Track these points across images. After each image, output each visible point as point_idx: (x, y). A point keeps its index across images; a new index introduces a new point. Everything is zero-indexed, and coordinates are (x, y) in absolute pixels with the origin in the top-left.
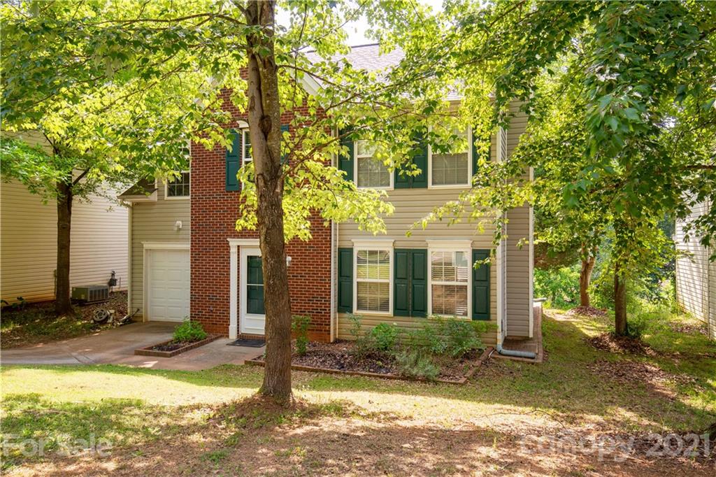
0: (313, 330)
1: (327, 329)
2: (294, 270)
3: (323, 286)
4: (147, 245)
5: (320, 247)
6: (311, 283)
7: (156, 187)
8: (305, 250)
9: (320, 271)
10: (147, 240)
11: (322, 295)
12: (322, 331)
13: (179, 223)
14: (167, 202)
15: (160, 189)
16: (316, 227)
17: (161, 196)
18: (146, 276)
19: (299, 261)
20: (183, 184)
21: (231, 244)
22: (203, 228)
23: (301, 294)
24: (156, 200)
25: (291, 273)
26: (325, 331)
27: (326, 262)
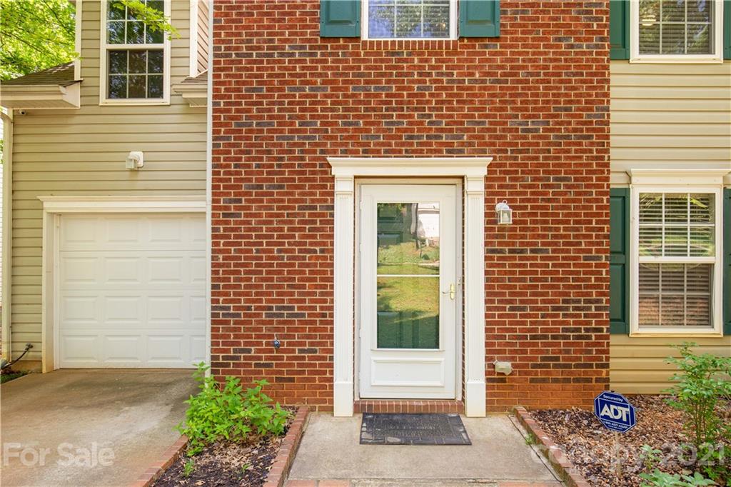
0: (568, 381)
1: (604, 375)
2: (515, 236)
3: (592, 273)
4: (52, 204)
5: (584, 179)
6: (562, 265)
7: (77, 77)
8: (545, 186)
9: (585, 236)
10: (52, 192)
11: (589, 294)
12: (589, 380)
13: (138, 155)
14: (104, 111)
15: (87, 82)
16: (575, 130)
17: (89, 96)
18: (50, 272)
19: (530, 214)
20: (147, 74)
21: (336, 171)
22: (251, 131)
23: (533, 294)
24: (78, 104)
25: (507, 244)
26: (597, 380)
27: (600, 215)
